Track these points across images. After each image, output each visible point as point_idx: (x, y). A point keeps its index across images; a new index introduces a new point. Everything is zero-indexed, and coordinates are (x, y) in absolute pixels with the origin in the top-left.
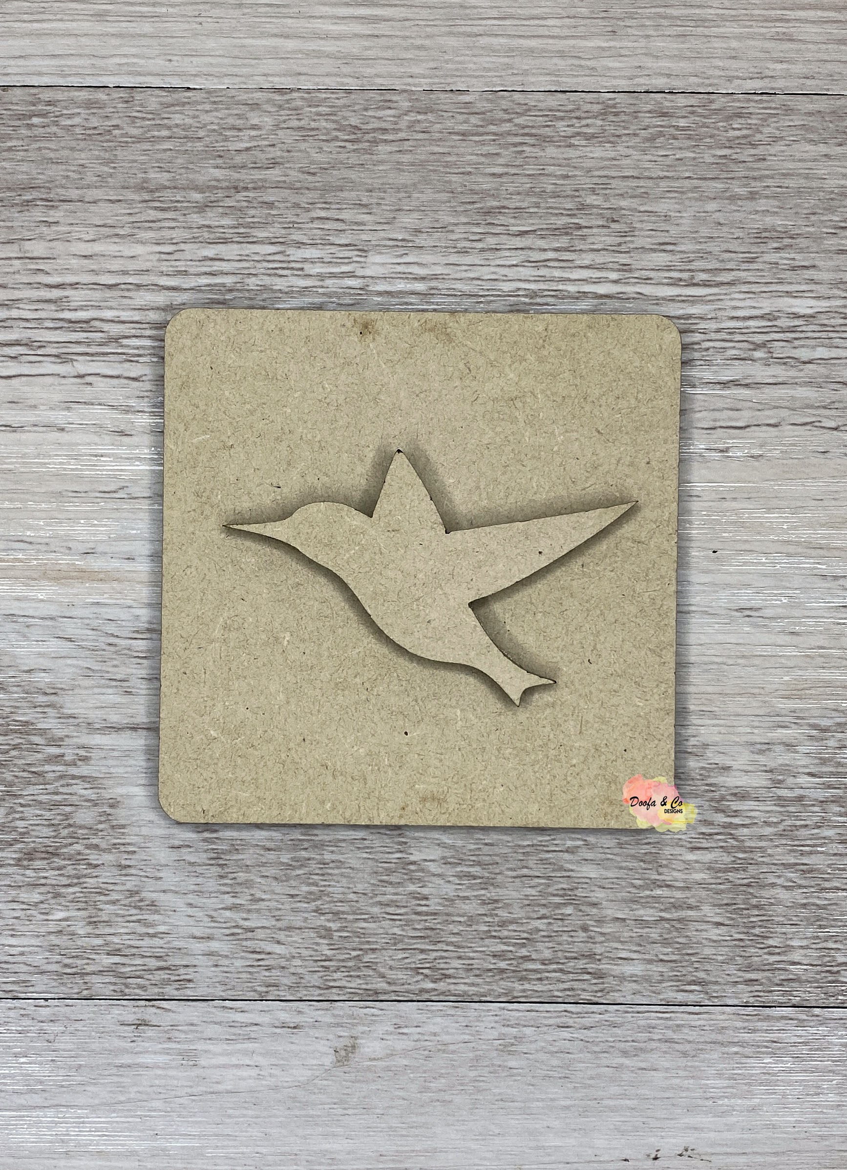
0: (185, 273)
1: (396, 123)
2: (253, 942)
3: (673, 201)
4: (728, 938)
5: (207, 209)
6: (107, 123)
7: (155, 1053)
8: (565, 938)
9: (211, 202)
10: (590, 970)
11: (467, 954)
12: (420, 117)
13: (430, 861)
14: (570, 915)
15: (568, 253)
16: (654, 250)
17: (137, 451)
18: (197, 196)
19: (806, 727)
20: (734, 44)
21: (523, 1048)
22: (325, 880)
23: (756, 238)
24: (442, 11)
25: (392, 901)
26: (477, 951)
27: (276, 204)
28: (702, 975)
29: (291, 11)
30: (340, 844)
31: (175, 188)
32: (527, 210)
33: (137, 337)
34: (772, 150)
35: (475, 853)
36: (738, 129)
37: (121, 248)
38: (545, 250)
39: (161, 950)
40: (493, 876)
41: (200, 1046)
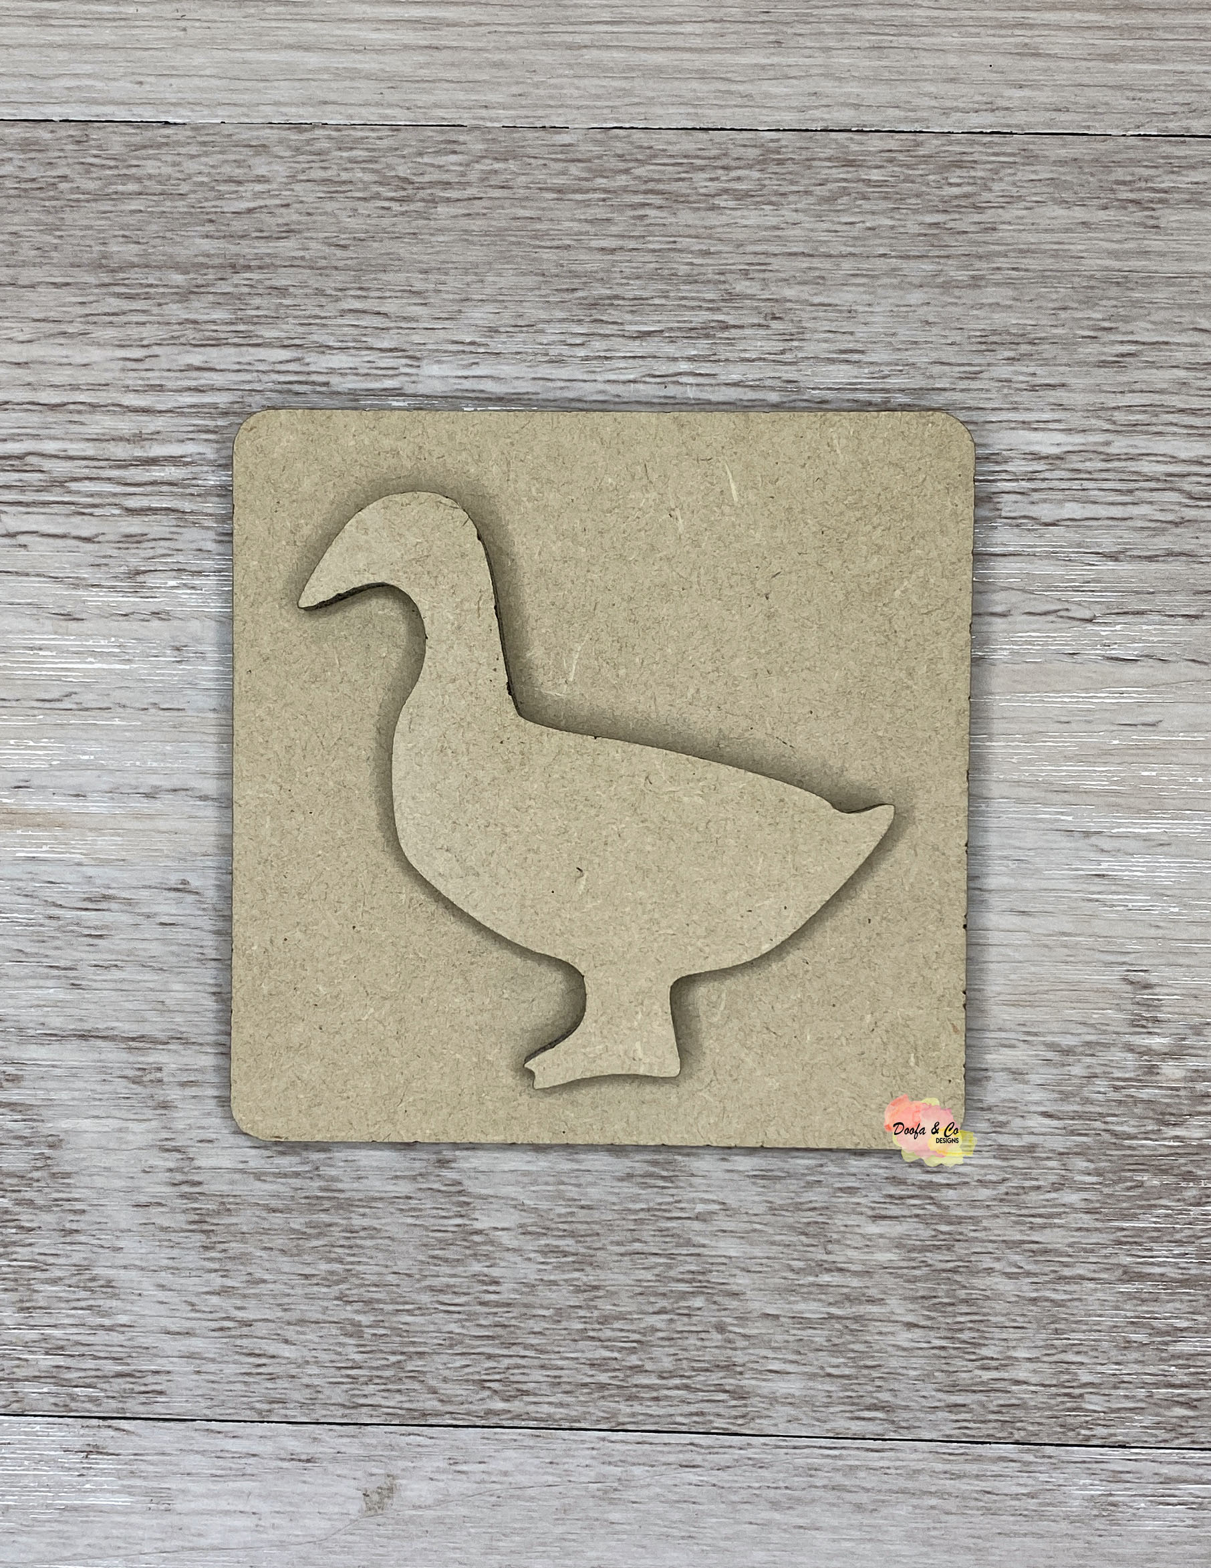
0: (160, 388)
1: (463, 174)
2: (250, 1340)
3: (862, 289)
4: (925, 1345)
5: (192, 296)
6: (49, 173)
7: (113, 1492)
8: (692, 1342)
9: (197, 287)
10: (727, 1388)
11: (553, 1362)
12: (497, 166)
13: (503, 1229)
14: (699, 1309)
15: (709, 364)
16: (832, 361)
17: (91, 643)
18: (178, 278)
19: (1042, 1048)
20: (953, 60)
21: (630, 1495)
22: (354, 1255)
23: (980, 343)
24: (529, 12)
25: (448, 1286)
26: (567, 1358)
27: (291, 290)
28: (885, 1396)
29: (314, 11)
30: (374, 1204)
31: (147, 266)
32: (650, 302)
33: (91, 479)
34: (1007, 215)
35: (568, 1218)
36: (957, 184)
37: (70, 353)
38: (675, 359)
39: (120, 1349)
40: (592, 1252)
41: (174, 1484)
